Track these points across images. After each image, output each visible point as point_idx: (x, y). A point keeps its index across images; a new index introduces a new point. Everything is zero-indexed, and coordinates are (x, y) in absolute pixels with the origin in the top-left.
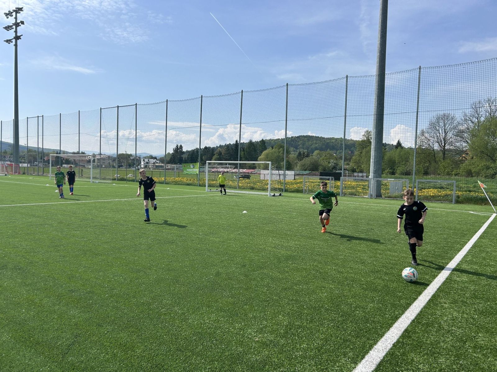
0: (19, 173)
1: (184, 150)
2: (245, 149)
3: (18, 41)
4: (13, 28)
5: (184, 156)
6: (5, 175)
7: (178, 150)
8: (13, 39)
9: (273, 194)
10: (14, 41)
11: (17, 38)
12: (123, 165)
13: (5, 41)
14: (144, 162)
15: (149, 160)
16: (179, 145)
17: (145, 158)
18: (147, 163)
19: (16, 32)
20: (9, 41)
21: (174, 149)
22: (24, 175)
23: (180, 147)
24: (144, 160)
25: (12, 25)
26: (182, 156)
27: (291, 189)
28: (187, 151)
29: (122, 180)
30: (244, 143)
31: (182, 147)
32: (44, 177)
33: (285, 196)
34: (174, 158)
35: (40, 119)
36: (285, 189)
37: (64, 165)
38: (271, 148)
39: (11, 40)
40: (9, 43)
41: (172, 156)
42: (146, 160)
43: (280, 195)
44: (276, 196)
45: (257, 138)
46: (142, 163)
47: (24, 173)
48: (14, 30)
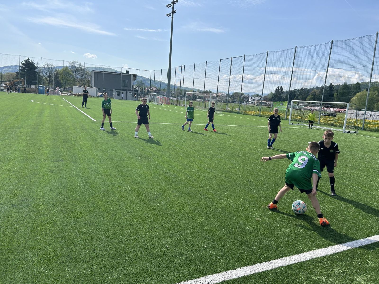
0: (169, 104)
1: (284, 90)
2: (338, 91)
3: (174, 14)
4: (171, 6)
5: (283, 96)
6: (161, 104)
7: (279, 90)
8: (171, 13)
9: (348, 131)
10: (171, 14)
11: (174, 12)
12: (236, 101)
13: (166, 15)
14: (251, 99)
15: (255, 98)
16: (280, 86)
17: (253, 96)
18: (254, 100)
19: (173, 8)
20: (168, 15)
21: (275, 90)
22: (171, 105)
23: (280, 88)
24: (251, 98)
25: (171, 3)
26: (282, 95)
27: (371, 128)
28: (287, 91)
29: (230, 112)
30: (340, 85)
31: (282, 88)
32: (182, 107)
33: (361, 134)
34: (275, 96)
35: (183, 67)
36: (363, 128)
37: (197, 100)
38: (365, 90)
39: (169, 14)
40: (169, 16)
41: (273, 95)
42: (253, 98)
43: (355, 132)
44: (351, 133)
45: (353, 81)
46: (250, 100)
47: (172, 104)
48: (172, 7)
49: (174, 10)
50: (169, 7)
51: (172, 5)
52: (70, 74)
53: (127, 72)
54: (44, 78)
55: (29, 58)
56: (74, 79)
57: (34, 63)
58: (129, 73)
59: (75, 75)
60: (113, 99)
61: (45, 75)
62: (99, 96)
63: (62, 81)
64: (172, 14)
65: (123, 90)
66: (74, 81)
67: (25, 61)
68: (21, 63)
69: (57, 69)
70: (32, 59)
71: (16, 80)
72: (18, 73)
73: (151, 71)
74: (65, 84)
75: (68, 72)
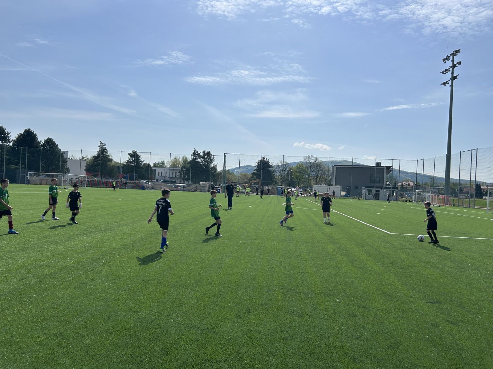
0: (450, 205)
3: (454, 81)
4: (450, 71)
11: (453, 78)
13: (441, 84)
19: (452, 73)
22: (454, 207)
35: (475, 151)
40: (446, 85)
49: (454, 75)
50: (444, 74)
51: (451, 69)
52: (305, 171)
53: (378, 164)
54: (277, 177)
55: (264, 157)
56: (309, 177)
57: (269, 161)
58: (381, 165)
59: (310, 171)
60: (363, 199)
61: (277, 174)
62: (343, 196)
63: (296, 180)
64: (450, 81)
65: (377, 187)
66: (309, 179)
67: (261, 161)
68: (257, 163)
69: (291, 167)
70: (267, 158)
71: (253, 182)
72: (253, 174)
73: (417, 160)
74: (299, 182)
75: (303, 169)
